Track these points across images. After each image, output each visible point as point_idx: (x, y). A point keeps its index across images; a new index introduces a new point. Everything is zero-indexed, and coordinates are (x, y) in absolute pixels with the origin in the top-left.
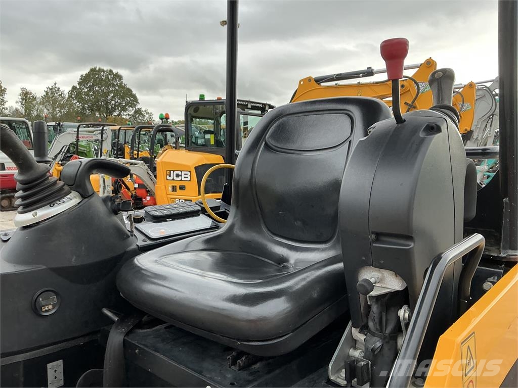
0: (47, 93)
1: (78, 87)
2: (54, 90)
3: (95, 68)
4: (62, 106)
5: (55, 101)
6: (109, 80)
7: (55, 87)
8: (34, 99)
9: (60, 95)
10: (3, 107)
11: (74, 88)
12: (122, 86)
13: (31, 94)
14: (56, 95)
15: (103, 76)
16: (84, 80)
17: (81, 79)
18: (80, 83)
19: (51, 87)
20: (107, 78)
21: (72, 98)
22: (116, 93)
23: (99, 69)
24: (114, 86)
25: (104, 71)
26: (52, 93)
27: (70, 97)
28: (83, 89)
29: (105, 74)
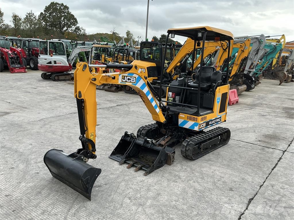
0: (27, 16)
1: (44, 13)
2: (31, 15)
3: (54, 2)
4: (35, 24)
5: (32, 20)
6: (62, 9)
7: (32, 13)
8: (20, 19)
9: (34, 18)
10: (3, 23)
11: (42, 13)
12: (69, 13)
13: (18, 17)
14: (32, 18)
15: (58, 7)
17: (46, 8)
18: (45, 11)
19: (29, 13)
20: (60, 8)
21: (41, 19)
22: (65, 17)
23: (56, 3)
24: (64, 13)
25: (58, 4)
26: (30, 16)
27: (39, 19)
28: (47, 14)
29: (59, 6)
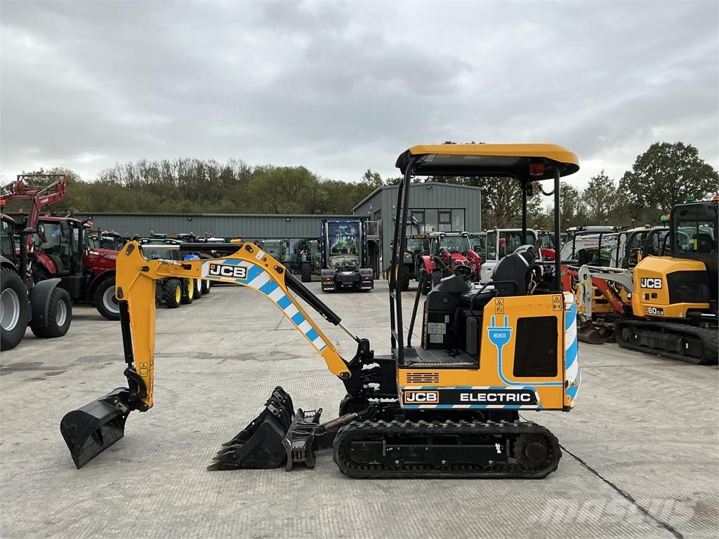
0: (591, 184)
1: (633, 172)
2: (601, 180)
3: (657, 144)
4: (611, 200)
5: (602, 194)
6: (678, 157)
7: (602, 177)
8: (575, 194)
9: (608, 186)
10: (538, 207)
11: (628, 174)
12: (696, 164)
13: (571, 189)
14: (603, 186)
15: (669, 152)
16: (641, 162)
17: (638, 161)
18: (635, 167)
19: (596, 177)
20: (674, 154)
21: (626, 187)
22: (687, 174)
23: (663, 144)
24: (684, 164)
25: (669, 146)
26: (598, 185)
27: (621, 187)
28: (640, 174)
29: (671, 150)
